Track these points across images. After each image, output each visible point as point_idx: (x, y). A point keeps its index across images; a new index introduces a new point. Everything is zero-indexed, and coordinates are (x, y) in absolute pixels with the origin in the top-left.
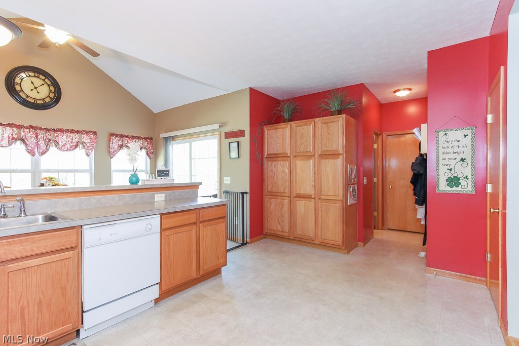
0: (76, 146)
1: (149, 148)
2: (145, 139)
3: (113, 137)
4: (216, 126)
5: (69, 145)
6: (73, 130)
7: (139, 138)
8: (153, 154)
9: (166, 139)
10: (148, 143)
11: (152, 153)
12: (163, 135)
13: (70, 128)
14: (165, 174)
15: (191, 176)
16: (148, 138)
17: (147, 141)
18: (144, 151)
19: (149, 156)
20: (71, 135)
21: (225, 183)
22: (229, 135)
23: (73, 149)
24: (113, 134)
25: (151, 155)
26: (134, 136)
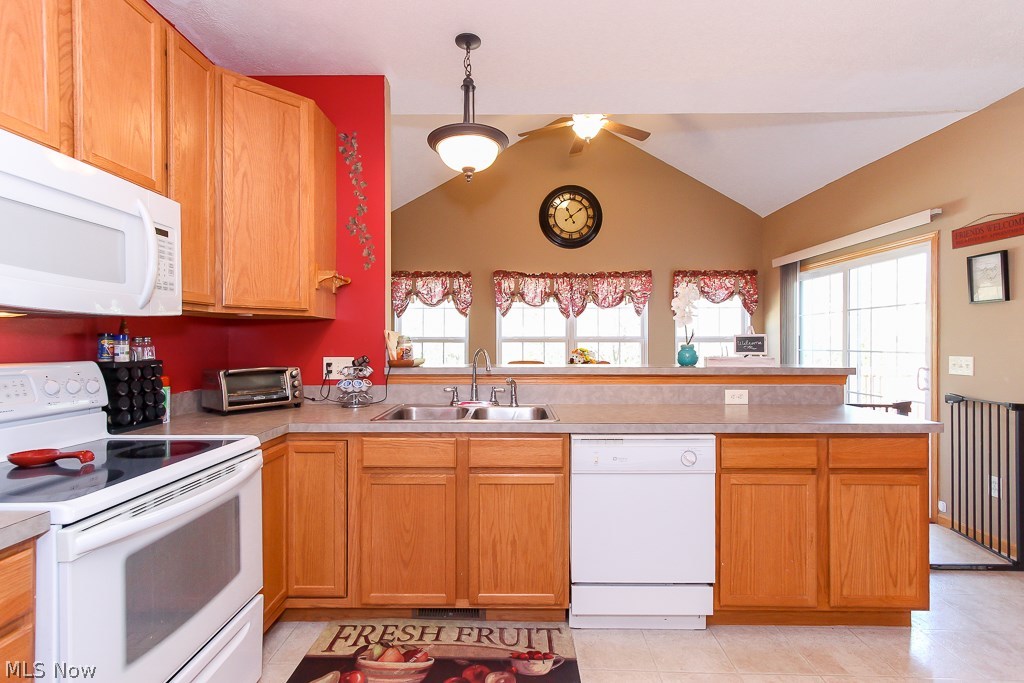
0: (621, 299)
1: (748, 292)
2: (741, 274)
3: (679, 278)
4: (924, 218)
5: (611, 298)
6: (617, 273)
7: (727, 274)
8: (757, 306)
9: (788, 271)
10: (746, 283)
11: (756, 302)
12: (778, 262)
13: (612, 270)
14: (754, 346)
15: (847, 352)
16: (745, 272)
17: (745, 278)
18: (737, 300)
19: (748, 309)
20: (615, 281)
21: (952, 371)
22: (962, 238)
23: (618, 304)
24: (679, 272)
25: (754, 307)
26: (717, 272)
